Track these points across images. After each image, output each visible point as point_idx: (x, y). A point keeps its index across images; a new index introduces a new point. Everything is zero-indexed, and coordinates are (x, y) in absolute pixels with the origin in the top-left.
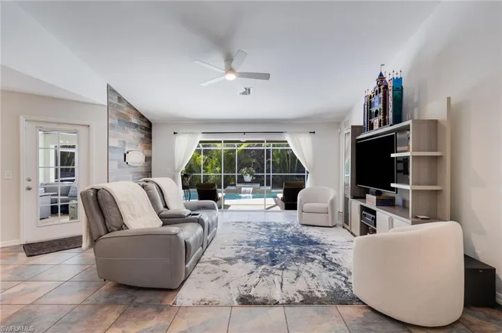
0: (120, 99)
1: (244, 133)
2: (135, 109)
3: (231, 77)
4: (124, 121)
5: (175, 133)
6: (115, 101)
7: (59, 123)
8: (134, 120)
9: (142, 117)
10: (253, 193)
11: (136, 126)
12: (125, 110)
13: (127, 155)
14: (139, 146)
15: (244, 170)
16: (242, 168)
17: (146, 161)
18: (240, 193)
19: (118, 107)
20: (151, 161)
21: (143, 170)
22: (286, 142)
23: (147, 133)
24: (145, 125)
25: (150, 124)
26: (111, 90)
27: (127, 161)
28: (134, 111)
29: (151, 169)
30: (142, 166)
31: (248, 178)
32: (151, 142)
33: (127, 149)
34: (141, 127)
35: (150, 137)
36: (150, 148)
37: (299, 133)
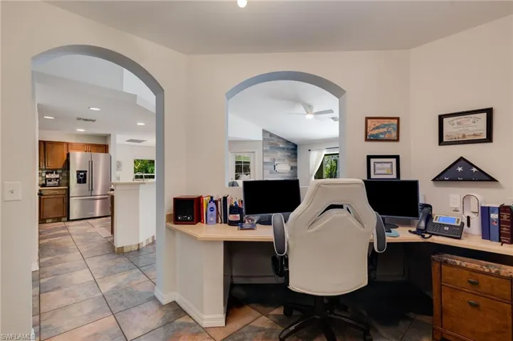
0: (271, 135)
4: (274, 147)
5: (309, 150)
6: (268, 137)
8: (282, 145)
9: (288, 142)
11: (283, 149)
12: (275, 140)
13: (276, 166)
14: (286, 160)
17: (292, 169)
19: (270, 140)
20: (296, 169)
21: (290, 175)
23: (292, 152)
24: (291, 147)
25: (296, 146)
26: (264, 132)
27: (276, 170)
29: (296, 174)
30: (288, 173)
32: (297, 157)
33: (276, 163)
34: (288, 149)
35: (296, 154)
36: (296, 161)
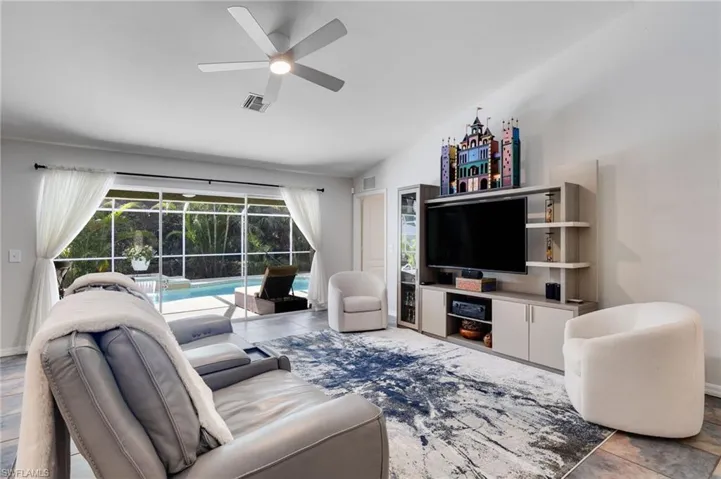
1: (210, 181)
3: (282, 67)
5: (37, 166)
15: (133, 251)
22: (283, 203)
31: (140, 265)
37: (304, 189)
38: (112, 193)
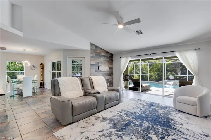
0: (96, 47)
1: (151, 54)
2: (104, 50)
4: (98, 55)
5: (120, 58)
6: (94, 48)
7: (77, 58)
8: (103, 54)
9: (107, 52)
10: (173, 85)
11: (104, 56)
12: (99, 50)
13: (99, 67)
14: (106, 64)
15: (169, 73)
16: (168, 72)
17: (109, 69)
18: (166, 84)
19: (95, 50)
20: (113, 69)
21: (108, 72)
23: (110, 58)
24: (109, 55)
25: (112, 55)
26: (91, 44)
27: (99, 69)
28: (103, 51)
29: (113, 72)
30: (107, 71)
31: (171, 77)
32: (113, 62)
33: (99, 65)
34: (107, 57)
35: (112, 60)
36: (113, 64)
38: (130, 61)
